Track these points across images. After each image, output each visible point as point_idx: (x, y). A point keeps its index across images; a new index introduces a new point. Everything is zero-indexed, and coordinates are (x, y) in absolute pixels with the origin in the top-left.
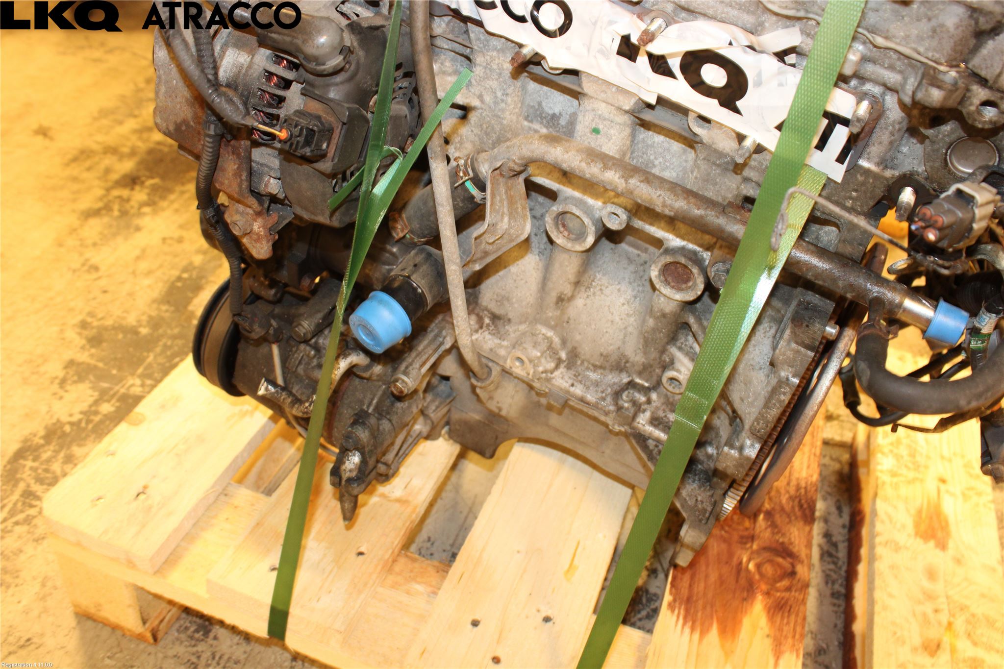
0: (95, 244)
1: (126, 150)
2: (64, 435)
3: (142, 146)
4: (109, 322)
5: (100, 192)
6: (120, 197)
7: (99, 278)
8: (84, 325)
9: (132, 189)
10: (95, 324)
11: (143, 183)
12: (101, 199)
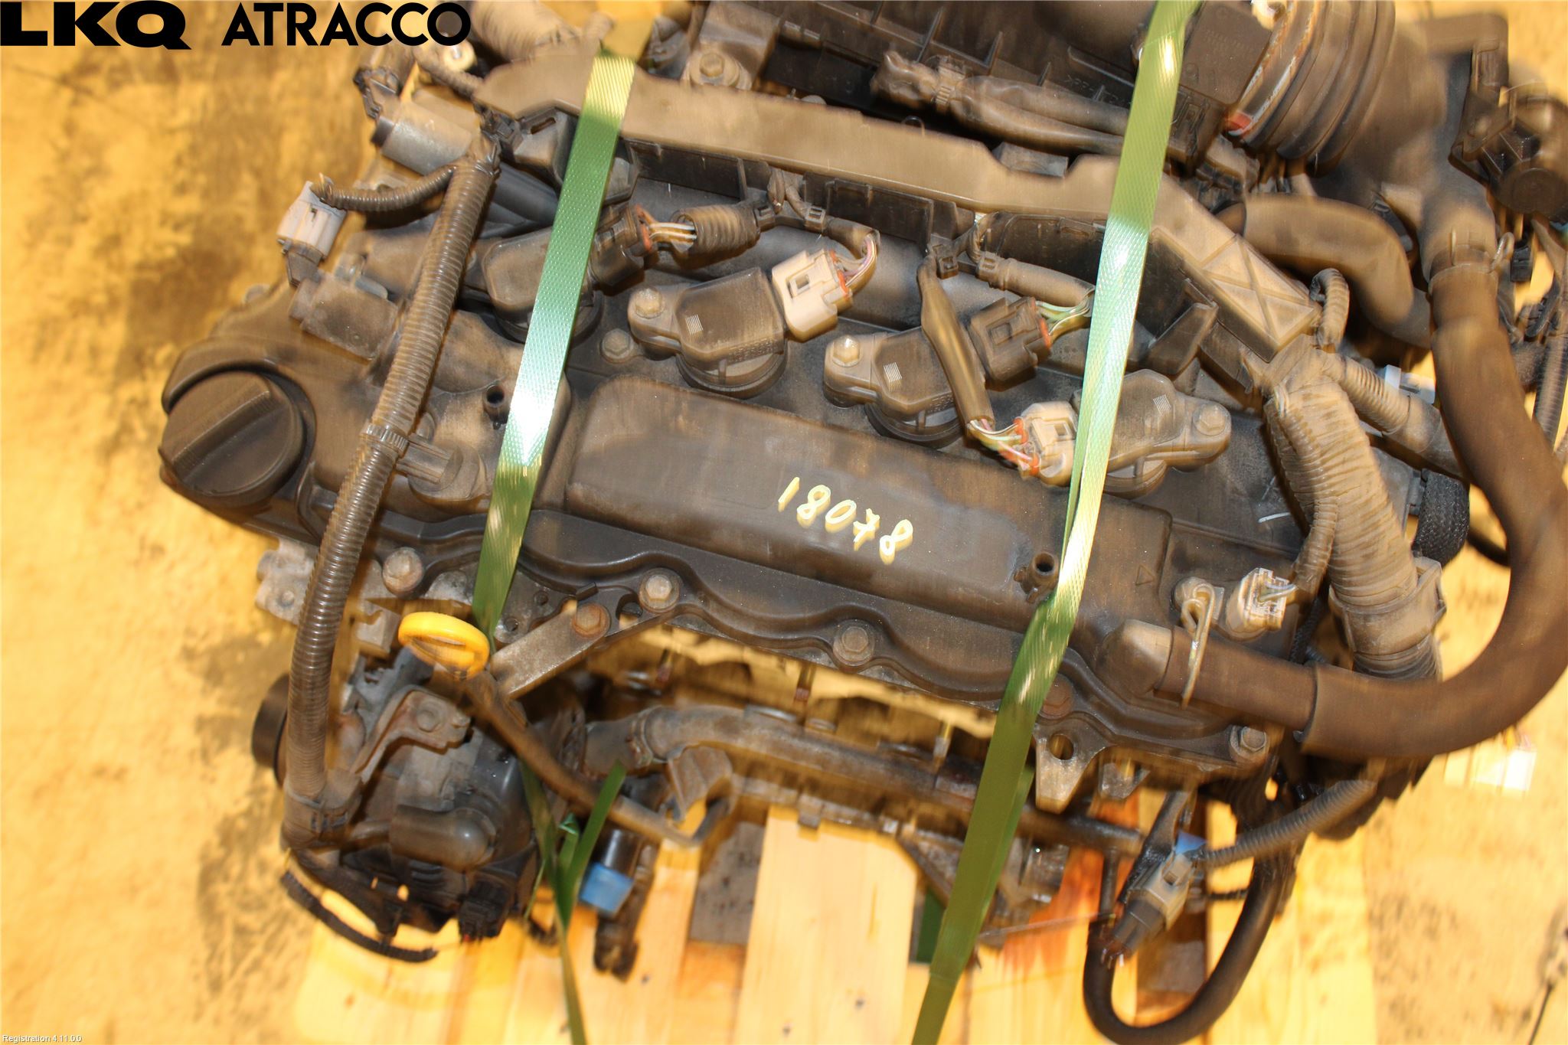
0: (140, 506)
1: (100, 299)
2: (242, 836)
3: (121, 282)
4: (217, 639)
5: (102, 402)
6: (132, 401)
7: (171, 567)
8: (189, 654)
9: (144, 379)
10: (202, 647)
11: (152, 359)
12: (110, 413)
